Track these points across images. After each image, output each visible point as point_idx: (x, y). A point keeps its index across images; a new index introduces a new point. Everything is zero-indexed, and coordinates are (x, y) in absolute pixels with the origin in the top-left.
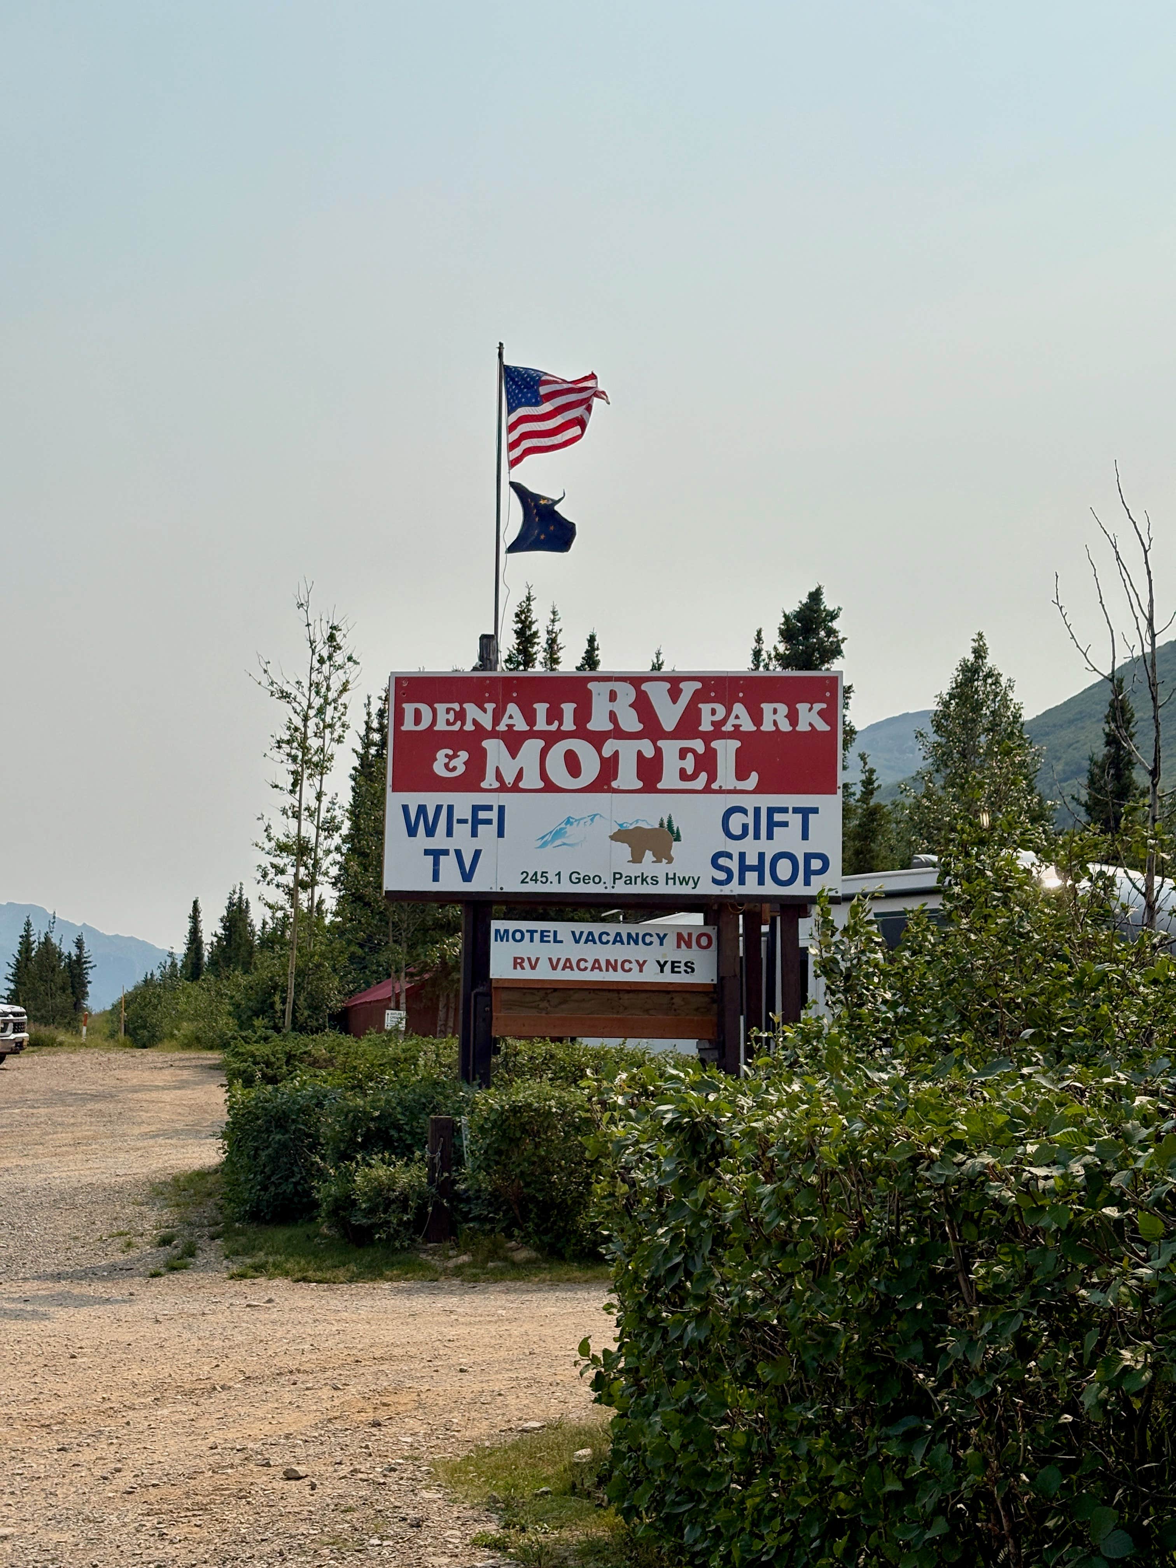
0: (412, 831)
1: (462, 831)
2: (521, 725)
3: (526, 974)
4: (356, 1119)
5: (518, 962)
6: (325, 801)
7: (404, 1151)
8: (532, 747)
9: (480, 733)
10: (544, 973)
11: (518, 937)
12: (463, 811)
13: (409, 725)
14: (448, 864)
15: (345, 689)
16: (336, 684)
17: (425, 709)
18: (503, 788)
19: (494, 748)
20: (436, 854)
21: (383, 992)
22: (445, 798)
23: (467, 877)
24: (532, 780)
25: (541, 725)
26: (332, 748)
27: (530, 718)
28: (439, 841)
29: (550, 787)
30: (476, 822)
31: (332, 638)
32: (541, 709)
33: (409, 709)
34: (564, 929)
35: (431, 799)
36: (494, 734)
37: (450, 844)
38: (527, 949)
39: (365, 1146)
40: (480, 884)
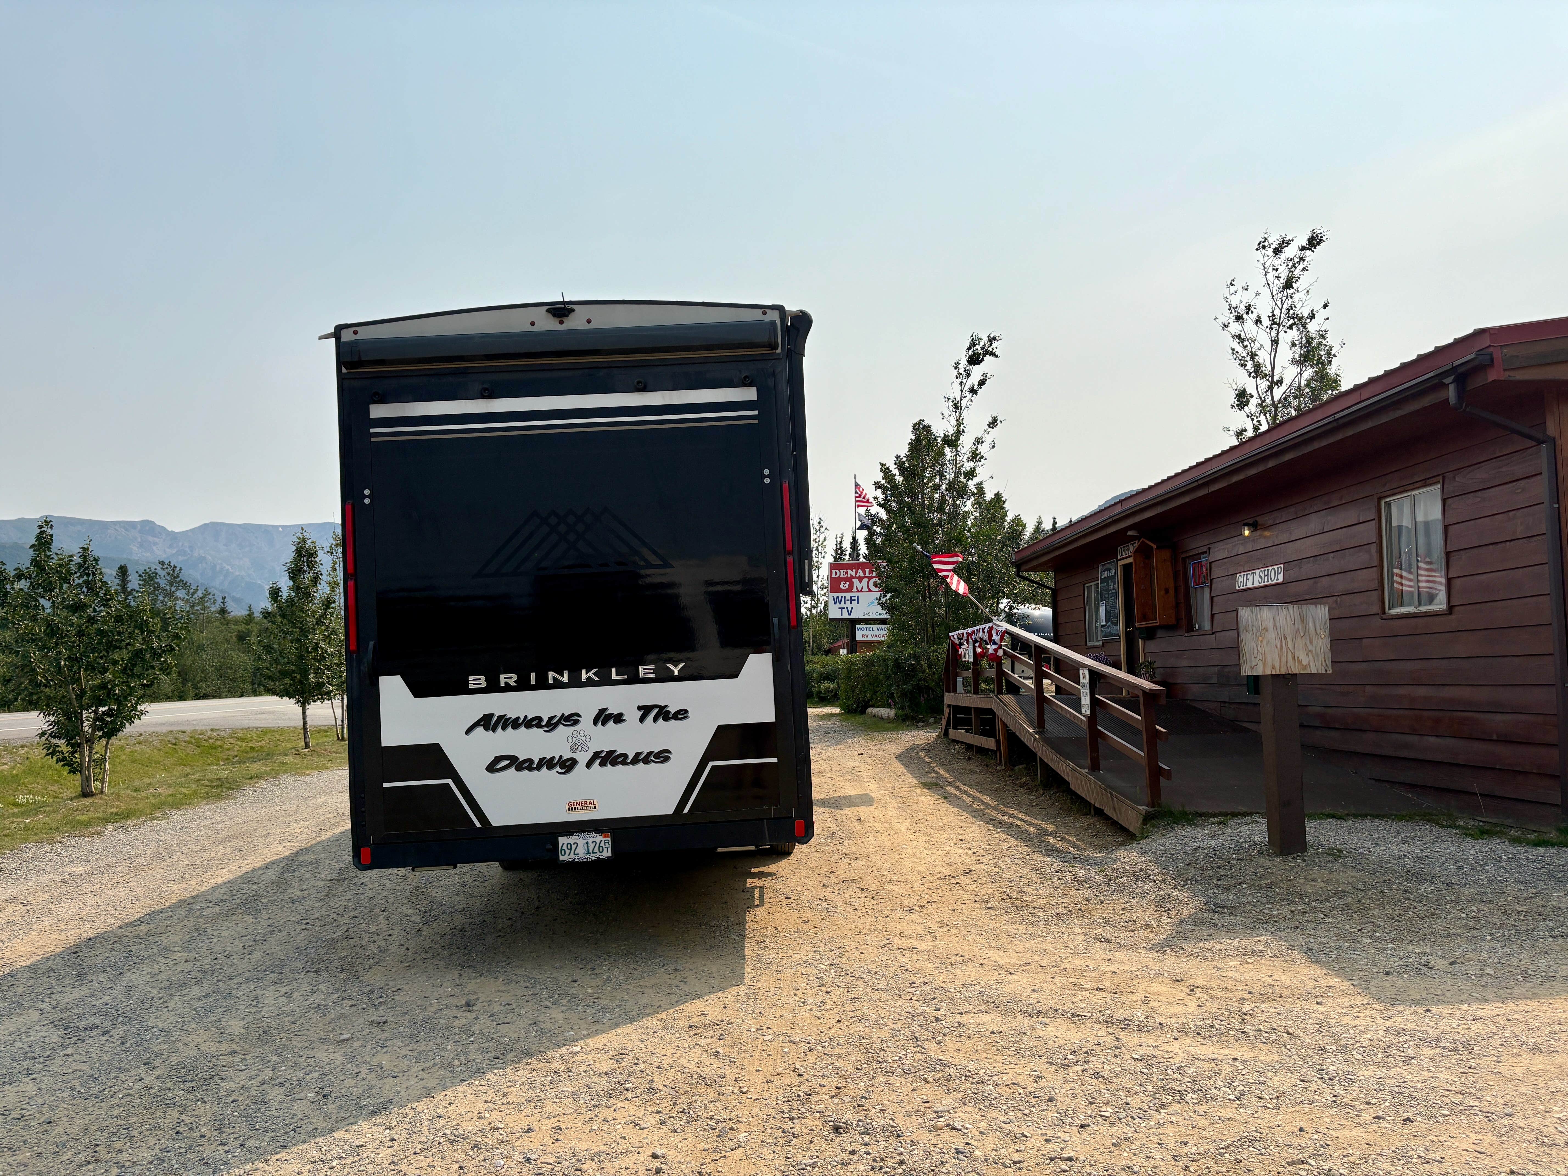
0: (835, 603)
1: (848, 603)
2: (862, 575)
3: (865, 639)
4: (821, 674)
5: (863, 636)
6: (820, 578)
7: (832, 681)
8: (865, 581)
9: (852, 577)
10: (870, 638)
11: (863, 629)
12: (848, 597)
13: (834, 576)
14: (845, 611)
15: (825, 540)
16: (822, 539)
17: (838, 572)
18: (858, 591)
19: (856, 581)
20: (842, 609)
21: (840, 643)
22: (843, 594)
23: (850, 614)
24: (866, 589)
25: (867, 575)
26: (822, 560)
27: (865, 574)
28: (842, 605)
29: (870, 591)
30: (851, 600)
31: (820, 523)
32: (867, 571)
33: (834, 571)
34: (875, 627)
35: (840, 595)
36: (855, 577)
37: (845, 606)
38: (865, 632)
39: (824, 680)
40: (853, 616)
